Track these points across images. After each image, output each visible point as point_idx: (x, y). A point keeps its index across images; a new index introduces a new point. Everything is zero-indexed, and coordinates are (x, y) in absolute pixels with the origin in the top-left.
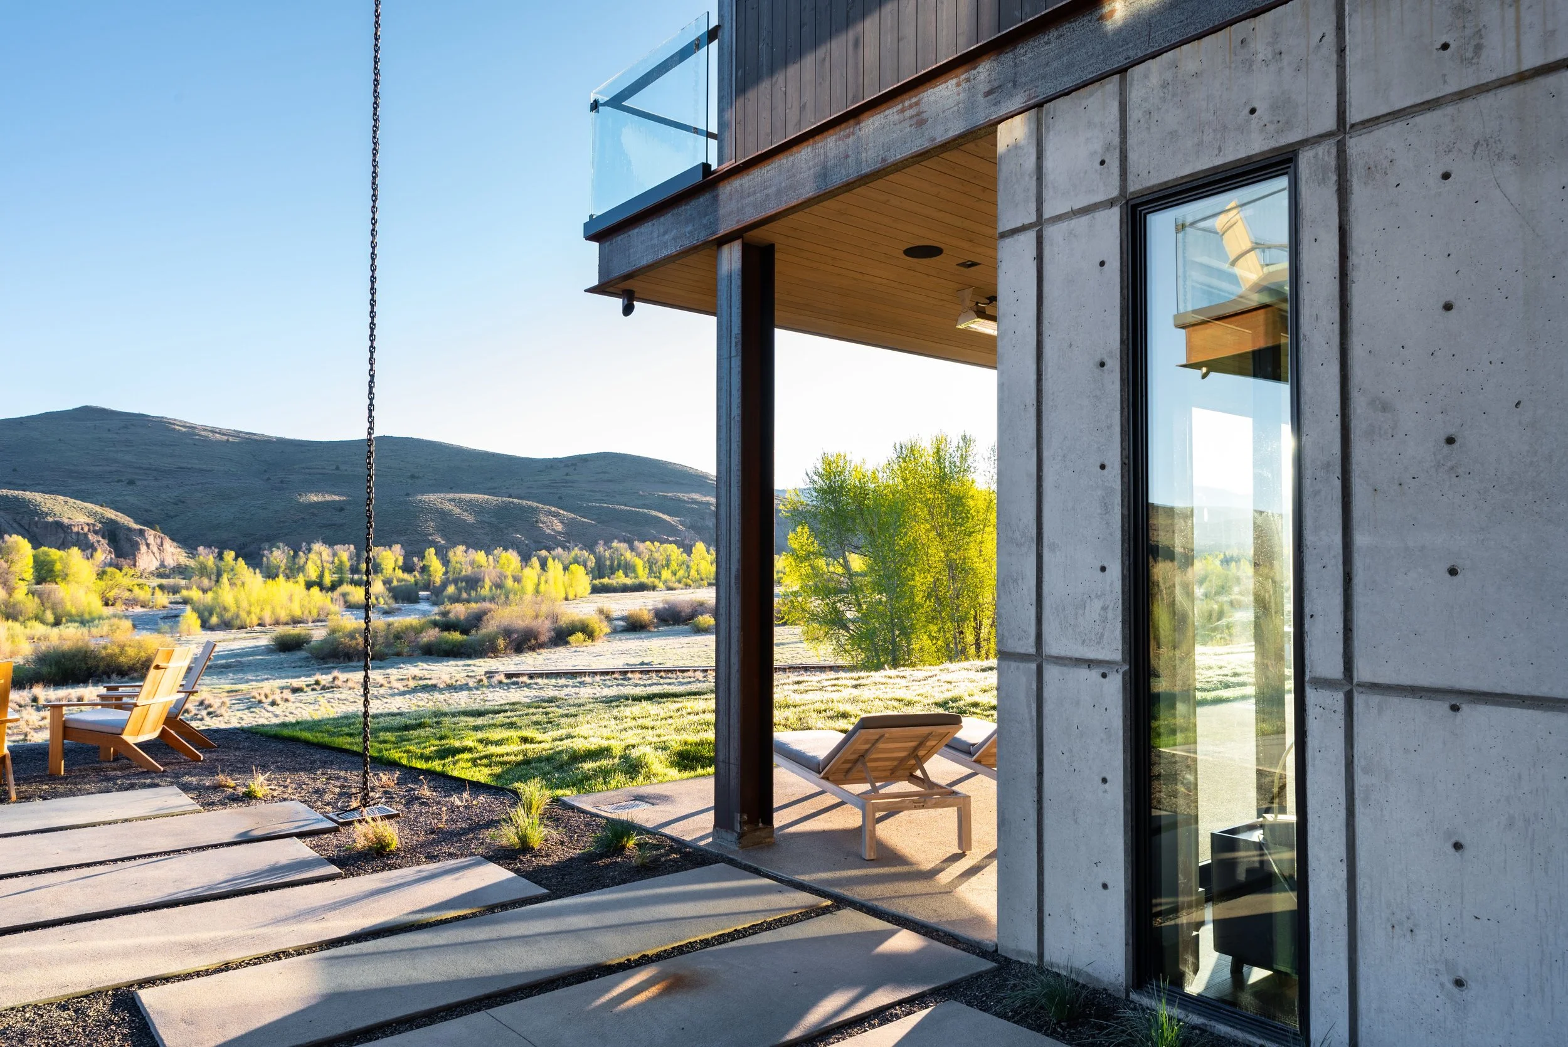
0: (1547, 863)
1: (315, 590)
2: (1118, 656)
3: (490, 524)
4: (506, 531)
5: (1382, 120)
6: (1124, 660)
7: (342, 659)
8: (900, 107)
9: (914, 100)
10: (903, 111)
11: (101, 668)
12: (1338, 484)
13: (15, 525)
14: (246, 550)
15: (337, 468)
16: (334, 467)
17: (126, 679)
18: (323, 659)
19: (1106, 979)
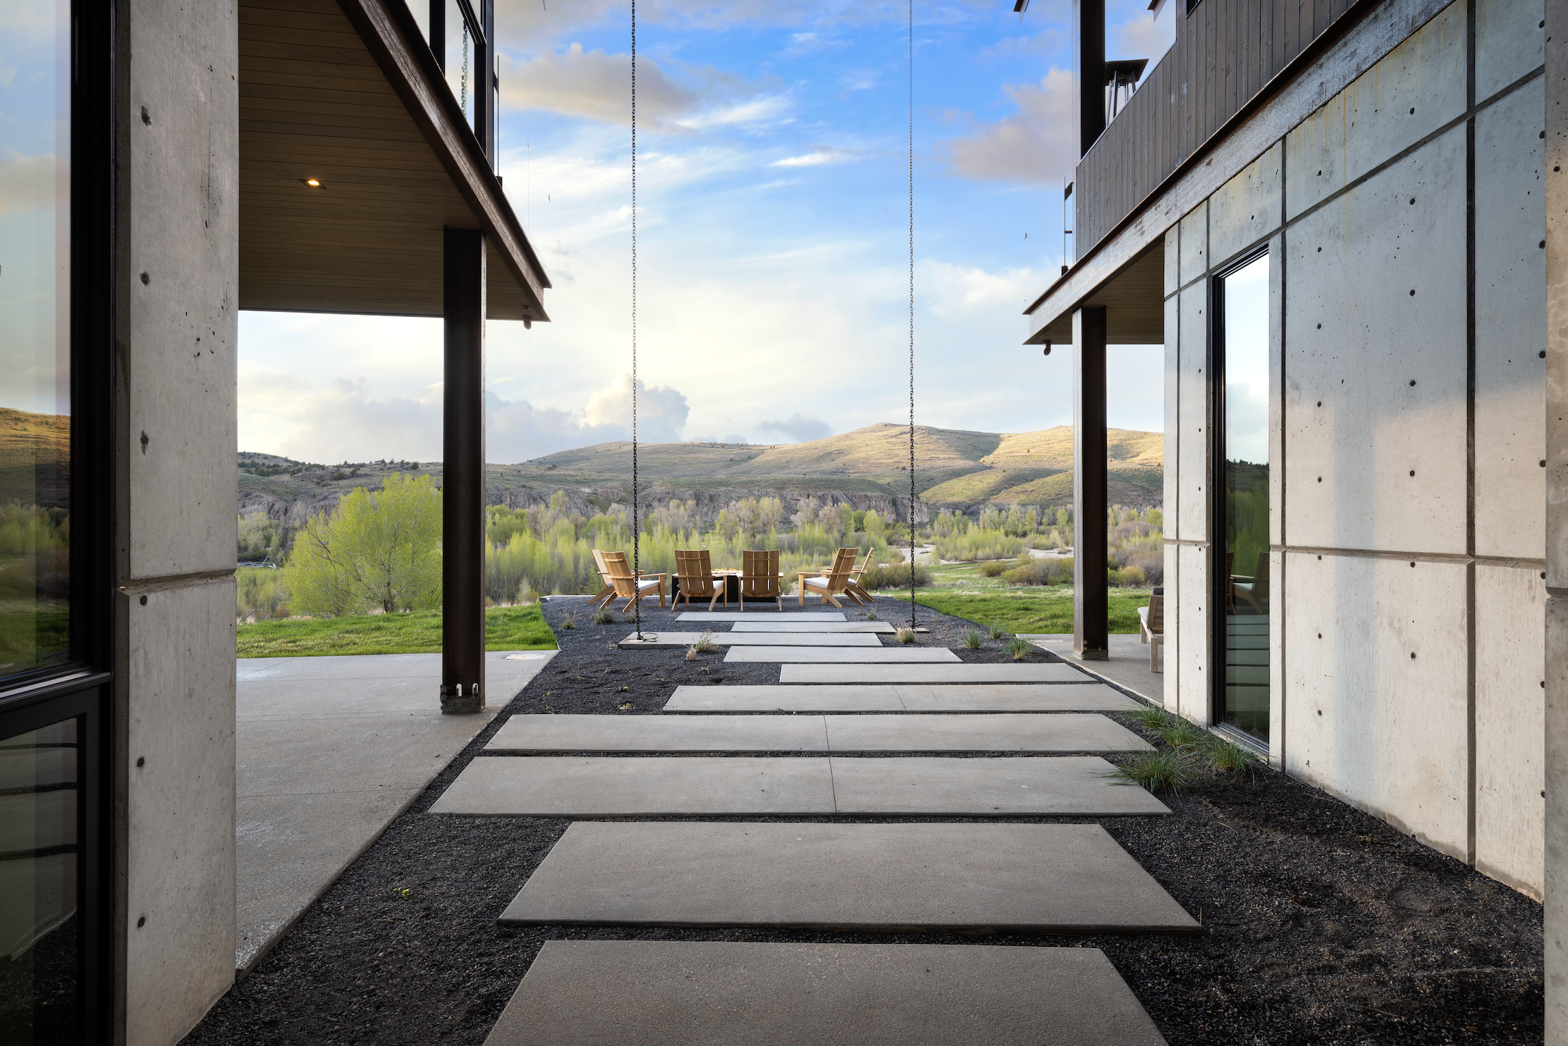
0: (1350, 643)
1: (1011, 537)
2: (1204, 538)
3: (1142, 488)
4: (1155, 493)
5: (1299, 218)
6: (1207, 540)
7: (1025, 584)
8: (1135, 224)
9: (1140, 220)
10: (1136, 227)
11: (885, 581)
12: (1280, 432)
13: (845, 497)
14: (971, 510)
15: (1029, 451)
16: (1026, 451)
17: (898, 589)
18: (1013, 583)
19: (1200, 720)
